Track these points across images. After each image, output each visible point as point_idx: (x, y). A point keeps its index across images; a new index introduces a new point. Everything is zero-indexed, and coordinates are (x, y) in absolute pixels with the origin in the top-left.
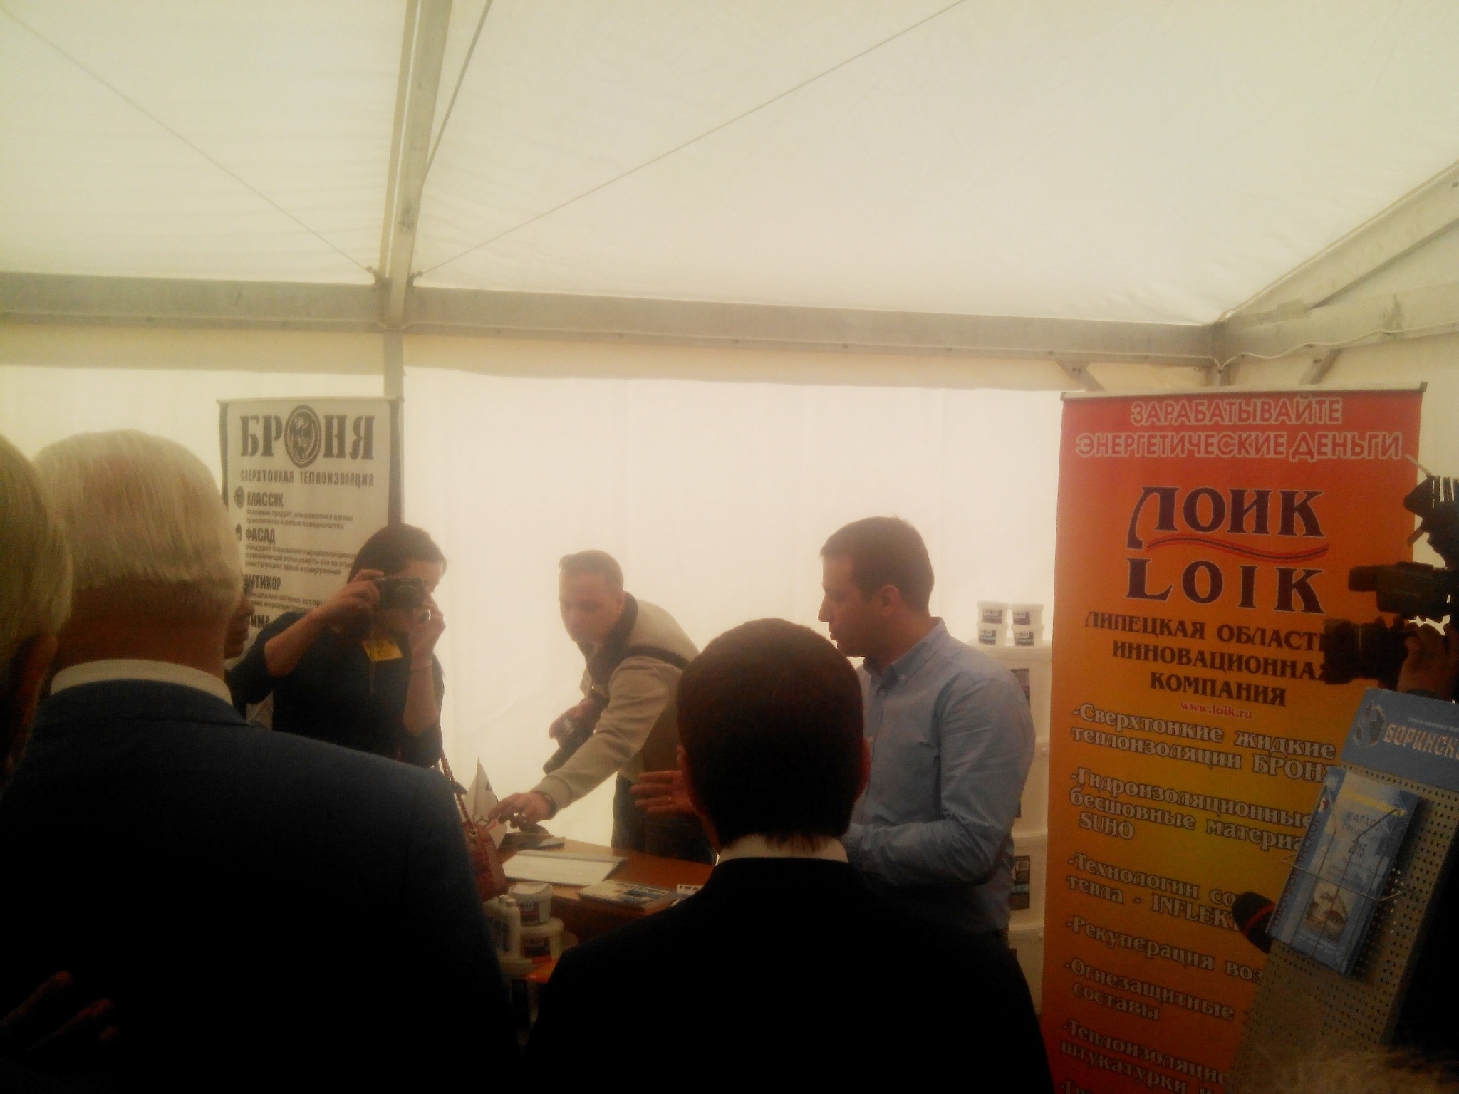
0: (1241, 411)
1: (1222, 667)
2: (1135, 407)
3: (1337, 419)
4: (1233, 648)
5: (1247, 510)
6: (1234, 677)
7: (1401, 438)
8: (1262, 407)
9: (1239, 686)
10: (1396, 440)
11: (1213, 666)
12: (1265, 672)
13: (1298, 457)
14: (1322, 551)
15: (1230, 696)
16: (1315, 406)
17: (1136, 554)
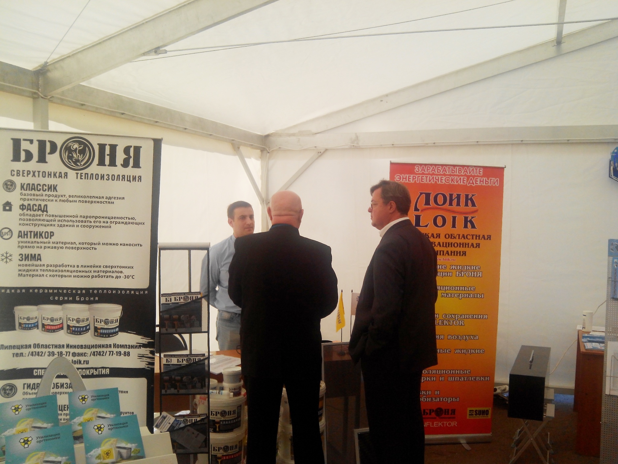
0: (452, 170)
1: (446, 246)
2: (417, 167)
3: (481, 174)
5: (454, 199)
6: (450, 249)
8: (459, 169)
9: (451, 252)
10: (497, 180)
13: (470, 184)
14: (476, 211)
16: (475, 170)
17: (417, 213)
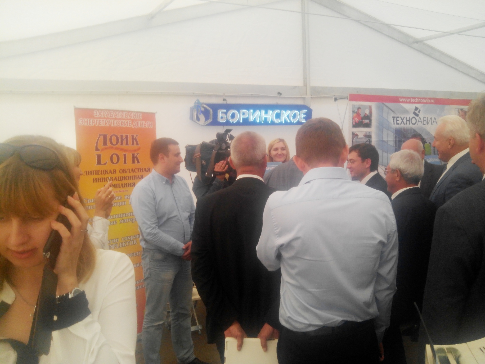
0: (121, 115)
1: (121, 180)
2: (95, 112)
3: (140, 118)
4: (123, 175)
5: (124, 140)
6: (124, 182)
7: (152, 123)
8: (126, 114)
9: (125, 184)
10: (151, 123)
11: (119, 180)
12: (130, 179)
13: (134, 127)
14: (139, 149)
15: (123, 187)
16: (136, 115)
17: (98, 153)
